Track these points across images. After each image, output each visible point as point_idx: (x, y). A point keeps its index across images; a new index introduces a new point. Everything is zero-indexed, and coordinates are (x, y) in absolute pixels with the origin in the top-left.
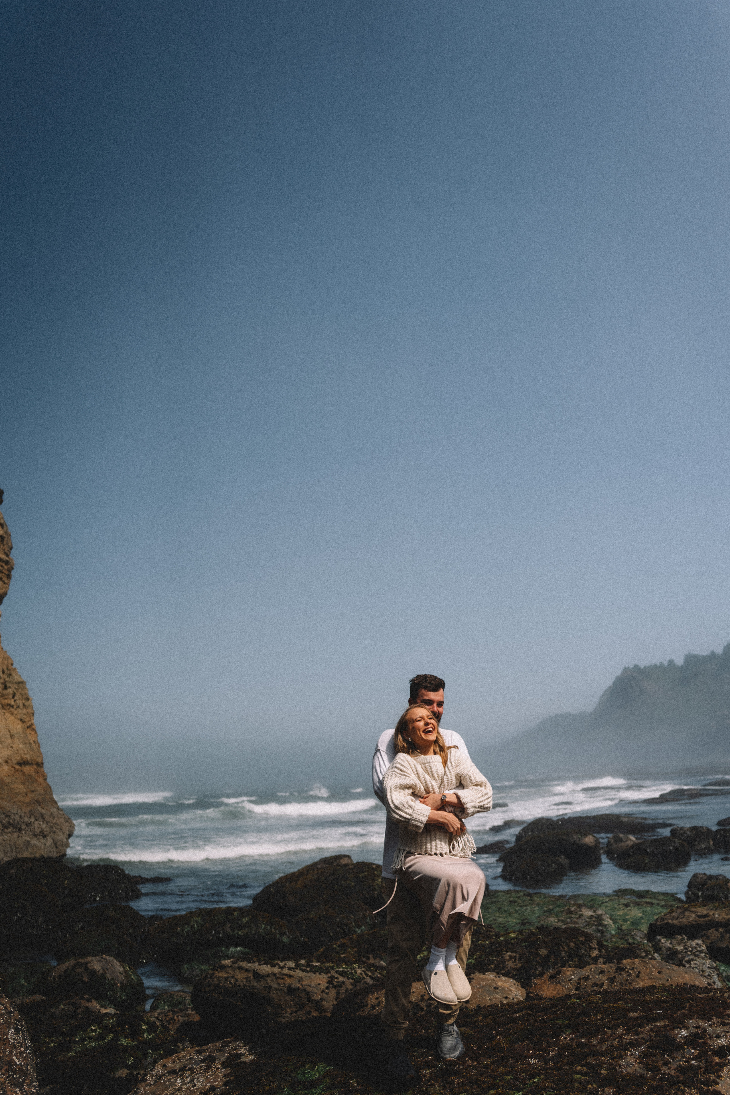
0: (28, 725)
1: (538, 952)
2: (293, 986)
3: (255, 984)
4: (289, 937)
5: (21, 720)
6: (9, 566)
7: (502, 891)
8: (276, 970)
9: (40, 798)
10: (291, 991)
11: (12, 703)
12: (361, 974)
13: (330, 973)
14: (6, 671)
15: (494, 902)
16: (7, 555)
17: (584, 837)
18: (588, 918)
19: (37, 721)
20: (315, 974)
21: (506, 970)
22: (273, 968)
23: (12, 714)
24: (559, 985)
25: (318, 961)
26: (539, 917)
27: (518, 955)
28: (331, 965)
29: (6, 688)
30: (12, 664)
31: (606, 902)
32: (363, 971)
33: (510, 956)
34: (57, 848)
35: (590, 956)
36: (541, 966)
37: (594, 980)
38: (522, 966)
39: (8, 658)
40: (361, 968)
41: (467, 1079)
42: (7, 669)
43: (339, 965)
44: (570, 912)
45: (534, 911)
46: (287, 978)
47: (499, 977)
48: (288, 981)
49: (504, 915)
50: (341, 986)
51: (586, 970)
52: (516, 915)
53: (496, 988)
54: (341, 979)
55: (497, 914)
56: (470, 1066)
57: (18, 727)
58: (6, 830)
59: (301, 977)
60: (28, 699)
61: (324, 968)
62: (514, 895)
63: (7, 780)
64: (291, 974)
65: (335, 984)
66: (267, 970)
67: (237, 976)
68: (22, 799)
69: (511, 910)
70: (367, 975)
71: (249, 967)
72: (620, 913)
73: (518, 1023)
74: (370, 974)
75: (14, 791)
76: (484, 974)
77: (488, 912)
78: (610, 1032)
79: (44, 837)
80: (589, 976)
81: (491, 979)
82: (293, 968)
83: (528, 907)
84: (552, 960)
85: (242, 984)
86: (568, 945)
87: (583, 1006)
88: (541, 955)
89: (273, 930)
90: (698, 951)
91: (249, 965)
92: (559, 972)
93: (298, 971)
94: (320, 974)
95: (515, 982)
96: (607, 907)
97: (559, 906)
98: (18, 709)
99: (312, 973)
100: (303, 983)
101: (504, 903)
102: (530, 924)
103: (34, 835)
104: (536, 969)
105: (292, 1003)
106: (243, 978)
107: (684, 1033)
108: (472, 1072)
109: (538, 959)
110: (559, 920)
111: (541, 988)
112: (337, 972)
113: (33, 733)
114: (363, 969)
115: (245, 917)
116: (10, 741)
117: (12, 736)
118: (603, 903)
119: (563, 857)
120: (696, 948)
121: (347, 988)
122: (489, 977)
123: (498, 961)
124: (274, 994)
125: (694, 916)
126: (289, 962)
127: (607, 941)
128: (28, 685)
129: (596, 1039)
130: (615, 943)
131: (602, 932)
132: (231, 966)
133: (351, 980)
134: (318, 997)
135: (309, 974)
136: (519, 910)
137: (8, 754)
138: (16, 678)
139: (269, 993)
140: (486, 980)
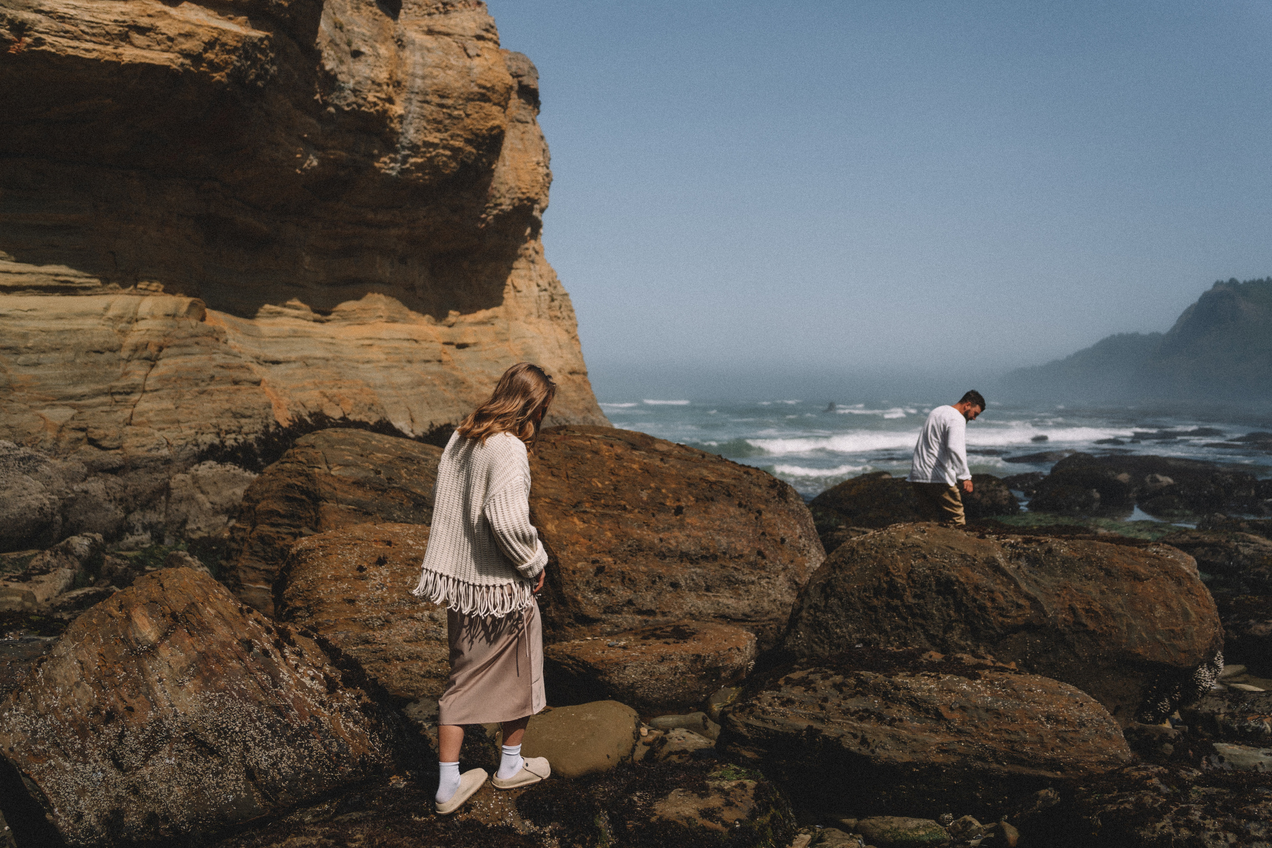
0: (573, 336)
5: (567, 331)
6: (549, 179)
9: (589, 406)
11: (559, 314)
14: (552, 283)
16: (548, 168)
17: (1118, 474)
19: (580, 332)
23: (559, 325)
29: (553, 300)
30: (556, 276)
39: (552, 271)
42: (553, 281)
57: (564, 338)
60: (572, 311)
98: (564, 320)
113: (578, 343)
116: (559, 351)
117: (560, 347)
119: (1095, 490)
128: (570, 297)
137: (559, 363)
138: (560, 290)
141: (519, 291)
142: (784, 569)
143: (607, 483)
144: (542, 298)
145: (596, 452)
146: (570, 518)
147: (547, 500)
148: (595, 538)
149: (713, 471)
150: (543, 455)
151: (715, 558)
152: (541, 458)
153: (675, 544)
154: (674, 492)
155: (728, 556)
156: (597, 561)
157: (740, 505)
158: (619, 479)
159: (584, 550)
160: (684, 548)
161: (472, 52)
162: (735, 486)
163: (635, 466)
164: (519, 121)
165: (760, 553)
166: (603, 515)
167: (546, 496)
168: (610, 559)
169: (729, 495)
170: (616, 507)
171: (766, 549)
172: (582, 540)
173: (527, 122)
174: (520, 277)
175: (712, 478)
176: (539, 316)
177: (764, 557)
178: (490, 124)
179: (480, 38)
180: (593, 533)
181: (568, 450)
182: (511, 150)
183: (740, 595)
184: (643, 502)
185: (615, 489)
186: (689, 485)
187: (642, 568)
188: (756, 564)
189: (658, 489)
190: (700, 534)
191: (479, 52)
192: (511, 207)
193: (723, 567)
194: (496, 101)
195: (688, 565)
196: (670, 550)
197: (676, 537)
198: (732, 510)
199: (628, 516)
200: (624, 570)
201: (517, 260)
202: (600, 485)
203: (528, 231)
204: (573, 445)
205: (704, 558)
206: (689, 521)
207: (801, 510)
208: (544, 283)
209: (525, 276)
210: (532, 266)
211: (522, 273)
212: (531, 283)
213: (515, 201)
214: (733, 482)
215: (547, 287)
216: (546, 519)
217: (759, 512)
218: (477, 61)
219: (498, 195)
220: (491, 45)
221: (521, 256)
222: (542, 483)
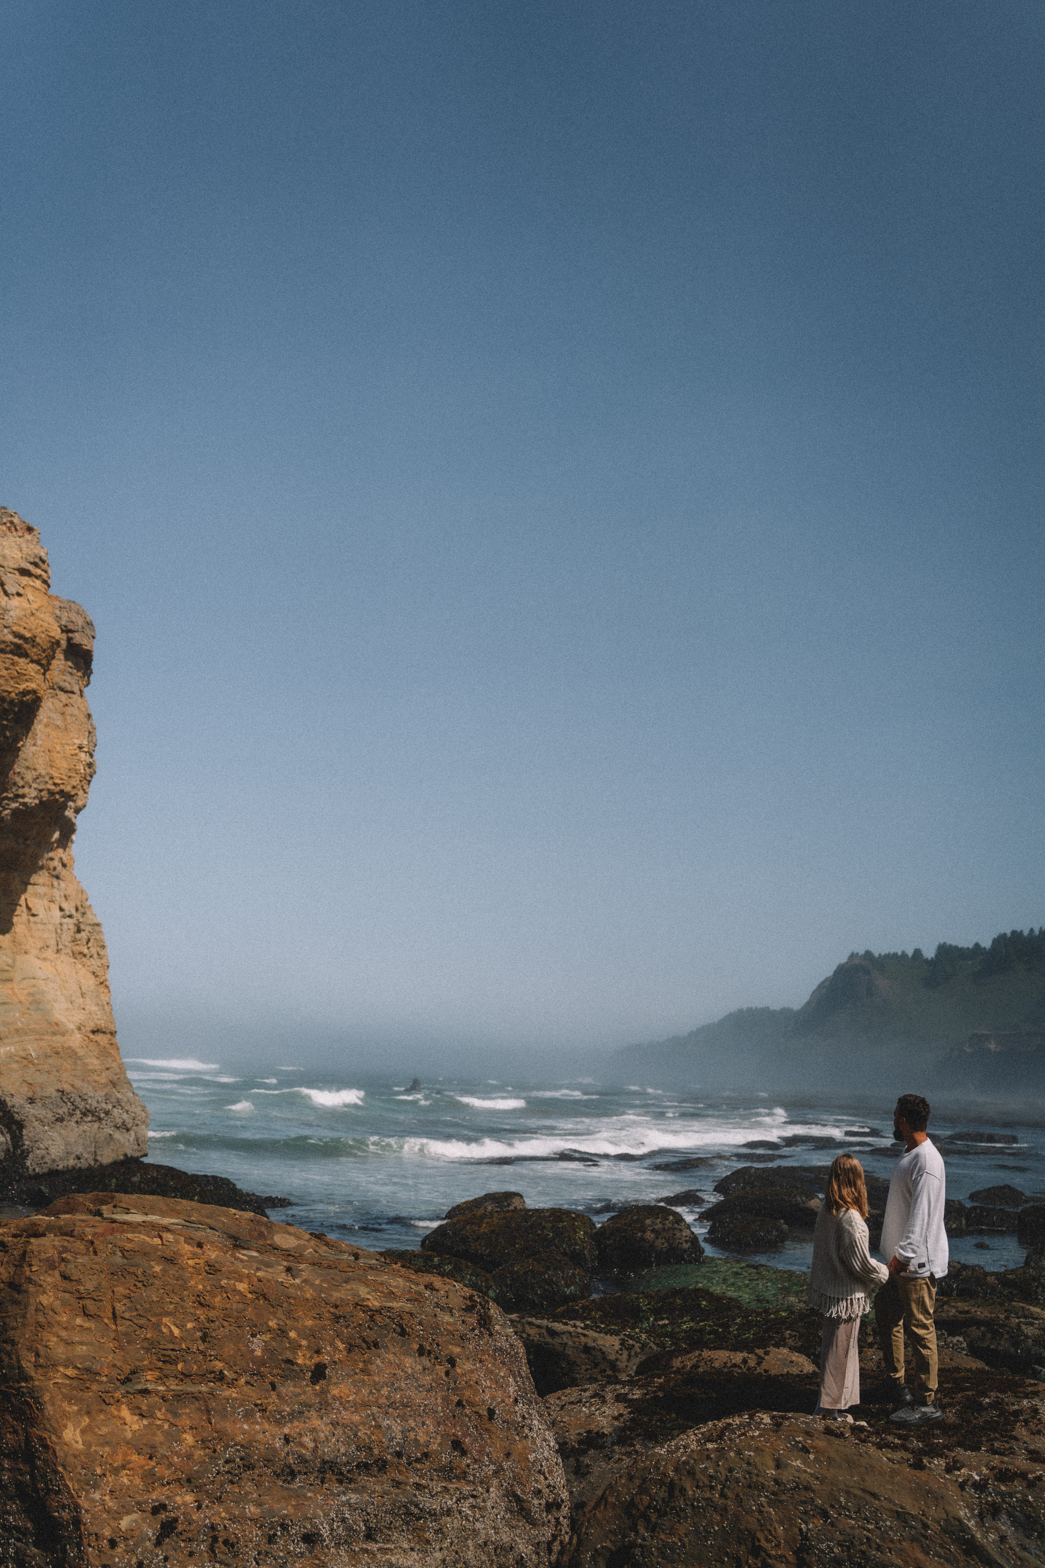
0: (102, 980)
2: (589, 1345)
3: (551, 1340)
5: (94, 973)
6: (91, 770)
8: (569, 1328)
9: (115, 1078)
10: (587, 1349)
11: (86, 951)
13: (619, 1335)
14: (80, 908)
15: (714, 1272)
16: (91, 756)
17: (811, 1200)
19: (111, 976)
20: (605, 1335)
22: (566, 1326)
23: (84, 966)
25: (602, 1323)
26: (774, 1295)
28: (616, 1328)
29: (79, 931)
30: (87, 900)
33: (790, 1334)
34: (139, 1145)
39: (82, 892)
42: (82, 906)
43: (622, 1329)
45: (767, 1287)
46: (582, 1338)
50: (631, 1349)
52: (748, 1290)
53: (792, 1362)
54: (631, 1342)
57: (90, 983)
58: (85, 1119)
59: (594, 1338)
60: (103, 947)
61: (611, 1330)
63: (82, 1053)
64: (584, 1333)
66: (559, 1327)
68: (96, 1078)
75: (90, 1067)
76: (778, 1348)
79: (128, 1130)
81: (784, 1354)
82: (583, 1328)
83: (759, 1282)
90: (960, 1348)
93: (589, 1331)
94: (610, 1335)
98: (92, 959)
100: (597, 1343)
102: (768, 1302)
103: (117, 1127)
104: (815, 1349)
106: (536, 1334)
107: (987, 1400)
110: (800, 1301)
112: (624, 1335)
113: (106, 991)
116: (81, 1000)
117: (83, 995)
119: (784, 1222)
120: (956, 1344)
124: (569, 1351)
125: (954, 1311)
126: (576, 1321)
128: (104, 929)
134: (614, 1356)
135: (602, 1335)
136: (748, 1284)
137: (79, 1017)
138: (90, 918)
139: (564, 1349)
140: (780, 1354)
141: (34, 915)
142: (496, 1473)
143: (190, 1325)
144: (65, 927)
145: (170, 1260)
146: (113, 1409)
147: (70, 1372)
148: (163, 1451)
149: (375, 1287)
150: (71, 1269)
151: (382, 1465)
152: (65, 1277)
153: (311, 1445)
154: (311, 1335)
155: (404, 1460)
156: (163, 1507)
157: (421, 1351)
158: (212, 1314)
159: (137, 1481)
160: (327, 1451)
161: (11, 589)
162: (411, 1314)
163: (242, 1287)
164: (62, 689)
165: (457, 1445)
166: (179, 1397)
167: (67, 1364)
168: (189, 1498)
169: (403, 1333)
170: (203, 1377)
171: (465, 1435)
172: (135, 1457)
173: (73, 692)
174: (36, 895)
175: (375, 1303)
176: (58, 951)
177: (464, 1453)
178: (22, 687)
179: (24, 572)
180: (160, 1438)
181: (118, 1259)
182: (46, 726)
183: (428, 1542)
184: (255, 1361)
185: (204, 1339)
186: (337, 1318)
187: (252, 1510)
188: (451, 1469)
189: (282, 1332)
190: (356, 1418)
191: (21, 591)
192: (37, 801)
193: (397, 1484)
194: (35, 658)
195: (336, 1488)
196: (303, 1460)
197: (314, 1430)
198: (408, 1361)
199: (227, 1393)
200: (216, 1520)
201: (36, 872)
202: (176, 1332)
203: (56, 835)
204: (128, 1246)
205: (364, 1467)
206: (335, 1392)
207: (511, 1345)
208: (69, 907)
209: (45, 894)
210: (55, 883)
211: (40, 890)
212: (52, 905)
213: (45, 795)
214: (408, 1306)
215: (74, 912)
216: (65, 1415)
217: (452, 1362)
218: (15, 601)
219: (21, 783)
220: (38, 583)
221: (42, 868)
222: (64, 1334)
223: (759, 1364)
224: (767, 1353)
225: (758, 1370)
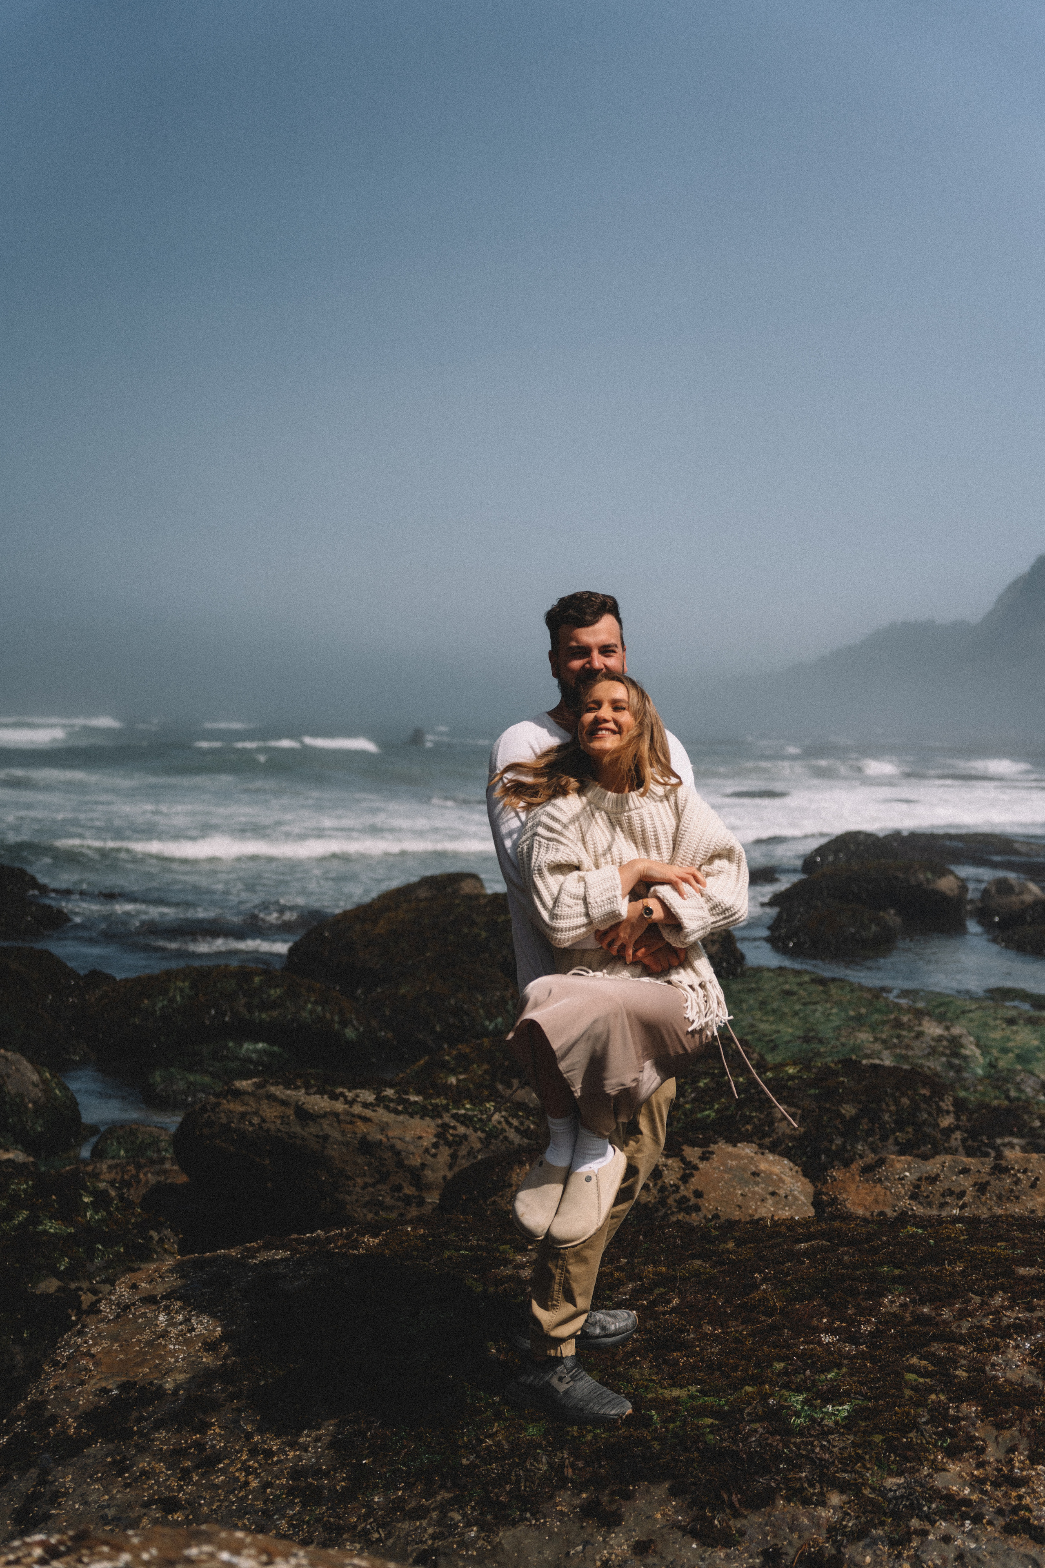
1: (838, 1110)
2: (369, 1138)
3: (298, 1129)
4: (357, 1030)
7: (769, 970)
8: (339, 1106)
10: (366, 1146)
12: (499, 1123)
13: (441, 1117)
17: (939, 878)
18: (933, 1039)
20: (412, 1117)
21: (775, 1136)
22: (334, 1102)
24: (879, 1185)
25: (418, 1093)
26: (838, 1028)
27: (799, 1112)
28: (444, 1102)
31: (970, 1011)
32: (502, 1117)
35: (938, 1126)
36: (843, 1135)
37: (946, 1185)
38: (805, 1133)
40: (500, 1112)
41: (702, 1360)
43: (458, 1104)
44: (899, 1025)
45: (829, 1014)
46: (359, 1123)
47: (763, 1154)
48: (362, 1127)
49: (771, 1019)
50: (460, 1144)
51: (935, 1164)
52: (795, 1021)
53: (755, 1174)
54: (462, 1130)
55: (758, 1015)
56: (708, 1334)
59: (387, 1123)
61: (430, 1108)
62: (792, 979)
64: (368, 1116)
65: (451, 1138)
66: (322, 1105)
67: (265, 1111)
69: (786, 1010)
70: (510, 1124)
71: (288, 1096)
72: (997, 1035)
73: (804, 1263)
74: (515, 1122)
76: (735, 1146)
77: (741, 1010)
78: (977, 1299)
80: (938, 1175)
81: (747, 1157)
82: (371, 1104)
83: (819, 1007)
84: (864, 1125)
85: (273, 1127)
86: (896, 1102)
87: (929, 1243)
88: (844, 1116)
89: (328, 1016)
91: (288, 1092)
92: (881, 1162)
93: (381, 1110)
94: (422, 1118)
95: (792, 1165)
96: (971, 1020)
97: (878, 1011)
99: (407, 1117)
100: (390, 1134)
101: (773, 994)
102: (821, 1041)
104: (831, 1141)
105: (366, 1168)
106: (275, 1117)
108: (712, 1347)
109: (837, 1122)
110: (876, 1039)
111: (844, 1188)
112: (455, 1117)
114: (504, 1113)
115: (276, 986)
118: (963, 1012)
119: (892, 912)
121: (472, 1148)
122: (743, 1153)
123: (760, 1119)
124: (332, 1151)
126: (363, 1091)
127: (966, 1089)
129: (952, 1311)
130: (983, 1094)
131: (959, 1070)
132: (252, 1094)
133: (479, 1133)
134: (416, 1161)
135: (401, 1118)
136: (800, 1010)
139: (324, 1147)
140: (738, 1157)
223: (685, 1179)
224: (705, 1157)
225: (683, 1191)
